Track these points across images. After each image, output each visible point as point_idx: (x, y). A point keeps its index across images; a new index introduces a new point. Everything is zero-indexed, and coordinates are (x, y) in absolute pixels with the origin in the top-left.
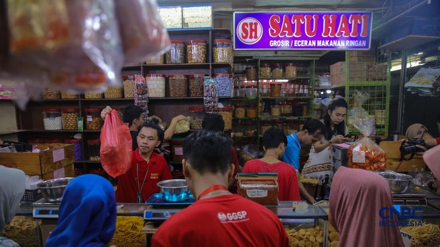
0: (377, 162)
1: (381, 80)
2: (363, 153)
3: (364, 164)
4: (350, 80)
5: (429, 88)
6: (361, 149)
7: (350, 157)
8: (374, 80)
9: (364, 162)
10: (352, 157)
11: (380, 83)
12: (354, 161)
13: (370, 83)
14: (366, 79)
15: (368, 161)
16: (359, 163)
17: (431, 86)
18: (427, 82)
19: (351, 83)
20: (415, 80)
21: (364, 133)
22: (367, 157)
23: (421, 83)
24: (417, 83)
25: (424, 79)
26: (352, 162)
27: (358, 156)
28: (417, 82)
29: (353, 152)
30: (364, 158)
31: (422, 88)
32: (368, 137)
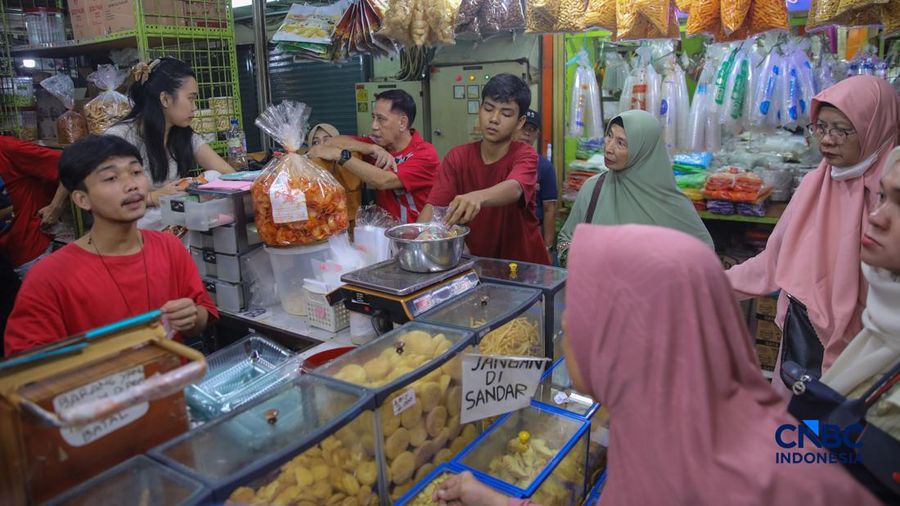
0: (334, 211)
1: (216, 25)
2: (300, 197)
3: (304, 222)
4: (147, 22)
5: (322, 45)
6: (291, 185)
7: (262, 211)
8: (201, 24)
9: (307, 218)
10: (269, 210)
11: (216, 33)
12: (277, 220)
13: (194, 32)
14: (183, 22)
15: (314, 214)
16: (293, 223)
17: (328, 40)
18: (317, 33)
19: (150, 30)
20: (293, 28)
21: (285, 144)
22: (311, 205)
23: (306, 33)
24: (298, 34)
25: (310, 26)
26: (271, 222)
27: (288, 205)
28: (297, 31)
29: (272, 197)
30: (304, 209)
31: (309, 44)
32: (297, 152)
